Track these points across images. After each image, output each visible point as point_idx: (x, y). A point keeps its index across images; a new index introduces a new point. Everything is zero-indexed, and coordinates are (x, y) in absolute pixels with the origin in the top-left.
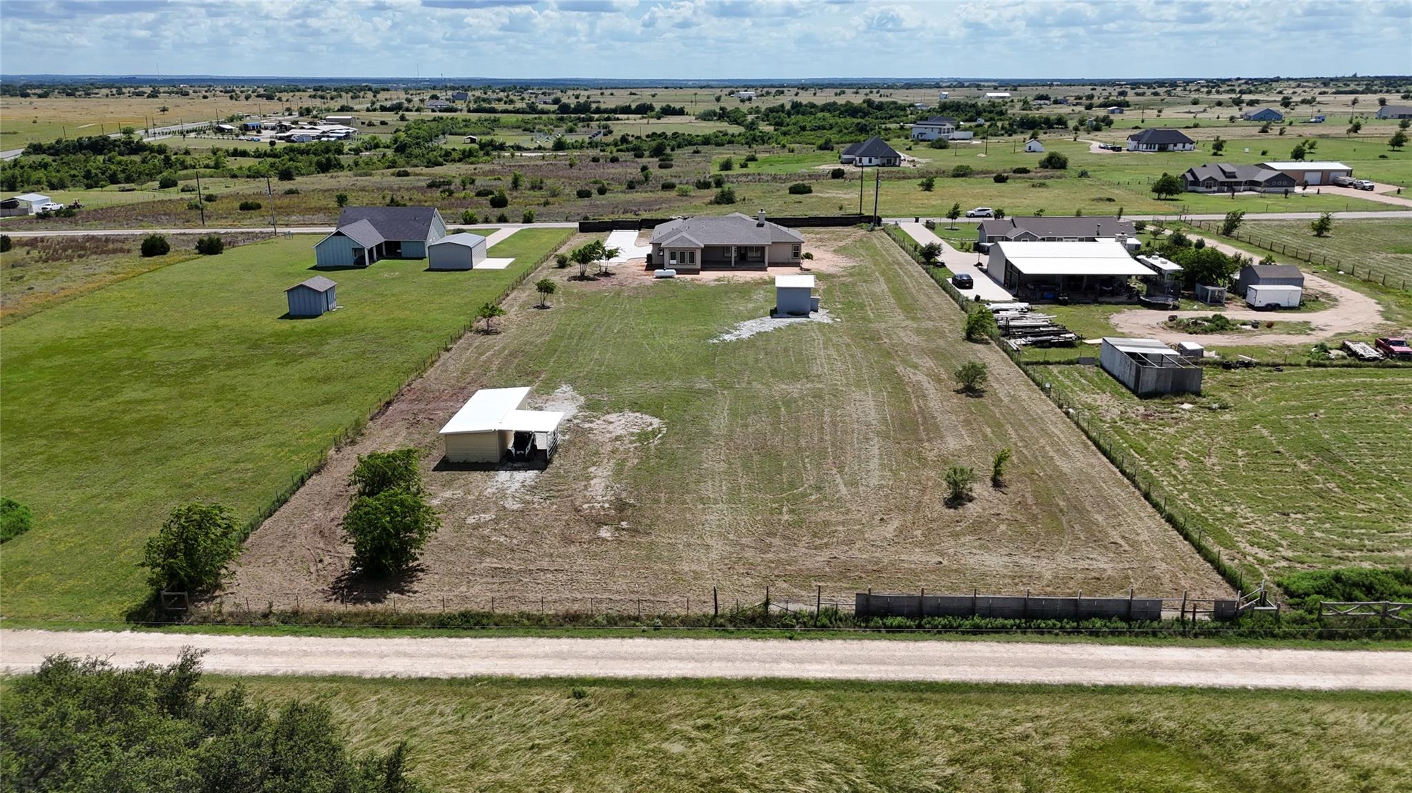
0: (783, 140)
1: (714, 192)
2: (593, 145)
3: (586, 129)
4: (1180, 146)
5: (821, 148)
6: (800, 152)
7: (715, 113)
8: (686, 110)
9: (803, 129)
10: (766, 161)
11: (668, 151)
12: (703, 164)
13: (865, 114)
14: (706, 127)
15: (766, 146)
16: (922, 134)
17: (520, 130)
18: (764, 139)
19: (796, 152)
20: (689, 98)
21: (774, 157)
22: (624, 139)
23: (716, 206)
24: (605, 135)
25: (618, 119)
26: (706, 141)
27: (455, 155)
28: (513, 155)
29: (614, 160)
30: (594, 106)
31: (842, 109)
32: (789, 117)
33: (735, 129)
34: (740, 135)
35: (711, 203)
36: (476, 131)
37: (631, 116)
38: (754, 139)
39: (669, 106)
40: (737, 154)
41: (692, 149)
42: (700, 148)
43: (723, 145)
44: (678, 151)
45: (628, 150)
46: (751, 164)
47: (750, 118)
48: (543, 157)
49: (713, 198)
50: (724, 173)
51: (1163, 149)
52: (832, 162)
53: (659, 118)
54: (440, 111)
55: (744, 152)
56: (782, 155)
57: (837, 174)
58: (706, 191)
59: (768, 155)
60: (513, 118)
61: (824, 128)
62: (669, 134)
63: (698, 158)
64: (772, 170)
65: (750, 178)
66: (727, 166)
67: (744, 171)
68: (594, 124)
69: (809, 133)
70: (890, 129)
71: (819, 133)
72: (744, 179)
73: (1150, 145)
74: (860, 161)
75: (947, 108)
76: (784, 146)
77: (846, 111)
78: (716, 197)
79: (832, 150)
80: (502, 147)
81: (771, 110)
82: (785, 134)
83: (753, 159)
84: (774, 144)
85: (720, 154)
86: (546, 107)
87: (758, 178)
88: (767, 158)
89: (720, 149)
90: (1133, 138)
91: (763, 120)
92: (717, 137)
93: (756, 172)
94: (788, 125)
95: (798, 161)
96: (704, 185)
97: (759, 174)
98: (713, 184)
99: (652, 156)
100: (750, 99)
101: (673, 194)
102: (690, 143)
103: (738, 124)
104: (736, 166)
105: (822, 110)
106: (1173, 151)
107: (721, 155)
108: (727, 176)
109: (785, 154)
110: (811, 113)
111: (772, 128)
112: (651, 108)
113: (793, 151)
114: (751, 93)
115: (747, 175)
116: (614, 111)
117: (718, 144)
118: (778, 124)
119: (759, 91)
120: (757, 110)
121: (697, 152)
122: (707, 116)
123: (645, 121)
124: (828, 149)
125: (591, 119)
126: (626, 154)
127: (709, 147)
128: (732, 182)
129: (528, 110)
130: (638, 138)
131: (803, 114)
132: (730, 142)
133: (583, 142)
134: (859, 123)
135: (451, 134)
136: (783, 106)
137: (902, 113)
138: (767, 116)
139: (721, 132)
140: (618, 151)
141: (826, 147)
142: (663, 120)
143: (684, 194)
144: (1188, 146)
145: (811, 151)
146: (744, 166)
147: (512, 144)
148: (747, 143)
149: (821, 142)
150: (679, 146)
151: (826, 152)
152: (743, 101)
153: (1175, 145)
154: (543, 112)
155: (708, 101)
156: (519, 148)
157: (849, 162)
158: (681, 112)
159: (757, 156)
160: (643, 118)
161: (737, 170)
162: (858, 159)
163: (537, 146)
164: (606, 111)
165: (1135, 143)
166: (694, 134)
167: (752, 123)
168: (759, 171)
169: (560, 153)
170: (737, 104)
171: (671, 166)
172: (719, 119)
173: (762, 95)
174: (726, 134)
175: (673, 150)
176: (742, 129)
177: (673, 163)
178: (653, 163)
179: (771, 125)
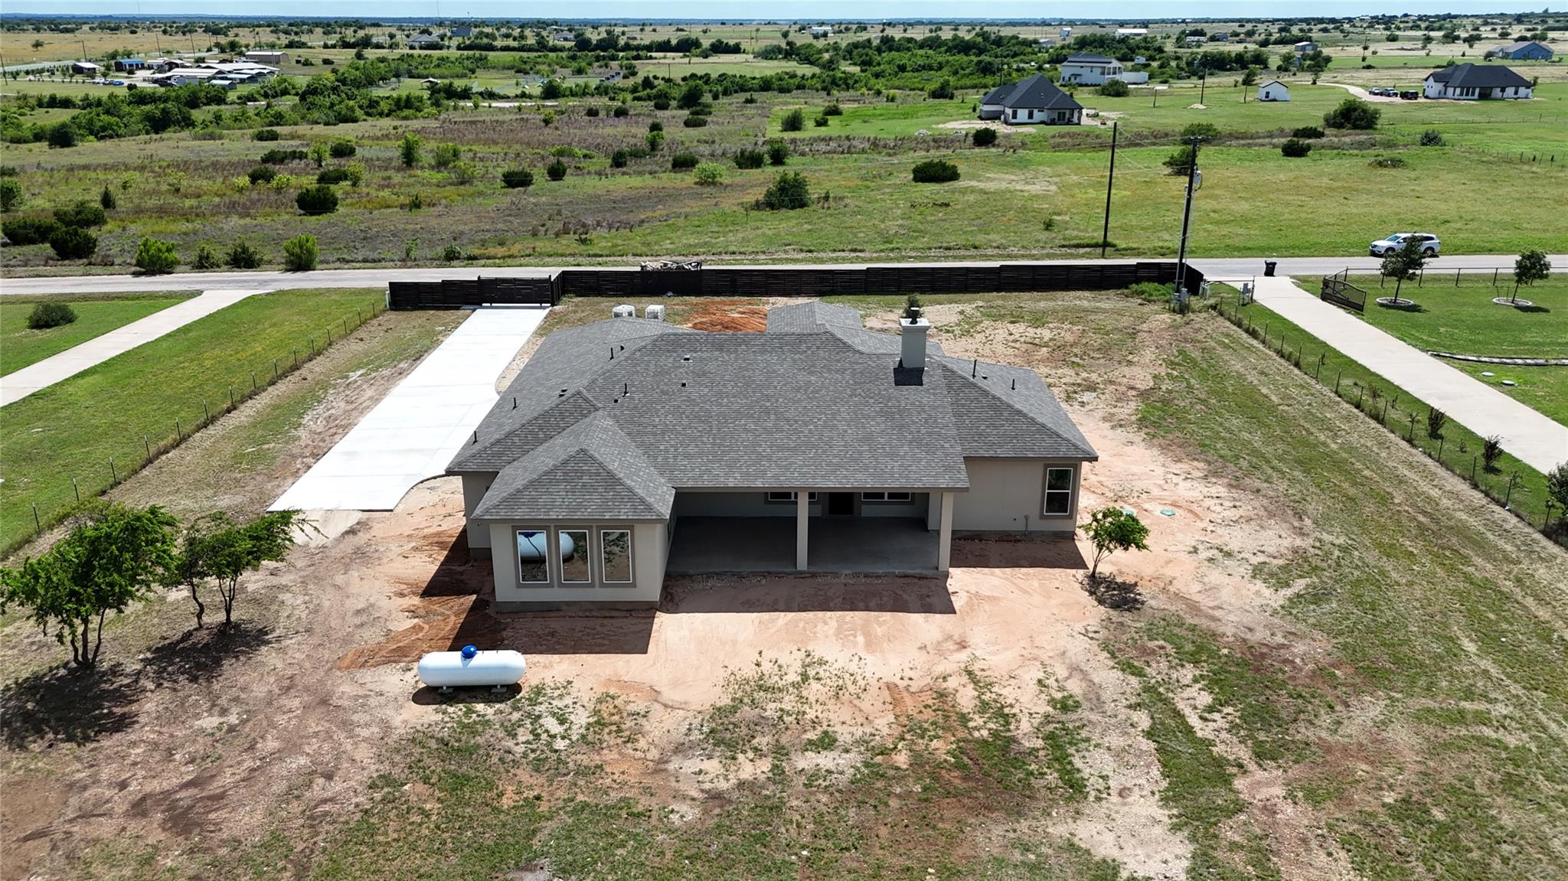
0: (879, 84)
1: (768, 175)
2: (602, 91)
3: (602, 70)
4: (1510, 91)
5: (935, 95)
6: (904, 101)
7: (779, 50)
8: (742, 47)
9: (902, 68)
10: (855, 114)
11: (707, 98)
12: (757, 120)
13: (981, 52)
14: (766, 67)
15: (851, 92)
16: (1076, 76)
17: (513, 72)
18: (847, 83)
19: (899, 101)
20: (748, 35)
21: (866, 108)
22: (647, 83)
23: (767, 214)
24: (625, 77)
25: (651, 58)
26: (766, 85)
27: (384, 106)
28: (476, 106)
29: (621, 113)
30: (622, 42)
31: (950, 44)
32: (880, 54)
33: (807, 70)
34: (814, 76)
35: (757, 206)
36: (446, 72)
37: (669, 54)
38: (834, 83)
39: (720, 42)
40: (811, 105)
41: (742, 97)
42: (756, 95)
43: (789, 91)
44: (723, 100)
45: (649, 98)
46: (833, 121)
47: (826, 56)
48: (520, 109)
49: (761, 198)
50: (789, 135)
51: (1485, 96)
52: (963, 117)
53: (706, 57)
54: (421, 48)
55: (819, 101)
56: (879, 106)
57: (984, 139)
58: (754, 172)
59: (856, 105)
60: (508, 57)
61: (931, 68)
62: (714, 76)
63: (750, 110)
64: (870, 131)
65: (833, 144)
66: (793, 123)
67: (823, 131)
68: (614, 64)
69: (909, 74)
70: (1023, 69)
71: (925, 74)
72: (823, 147)
73: (1467, 90)
74: (1015, 116)
75: (1082, 43)
76: (878, 93)
77: (955, 47)
78: (769, 194)
79: (952, 98)
80: (466, 94)
81: (856, 46)
82: (877, 76)
83: (835, 112)
84: (864, 90)
85: (786, 103)
86: (561, 43)
87: (847, 147)
88: (856, 111)
89: (785, 97)
90: (1437, 78)
91: (844, 59)
92: (781, 79)
93: (843, 134)
94: (879, 64)
95: (906, 116)
96: (749, 160)
97: (848, 138)
98: (767, 159)
99: (681, 107)
100: (825, 35)
101: (688, 178)
102: (743, 89)
103: (811, 63)
104: (809, 124)
105: (921, 47)
106: (1502, 99)
107: (785, 106)
108: (793, 141)
109: (881, 104)
110: (909, 49)
111: (858, 69)
112: (696, 44)
113: (893, 100)
114: (828, 28)
115: (827, 140)
116: (649, 48)
117: (783, 90)
118: (866, 64)
119: (836, 27)
120: (836, 47)
121: (750, 101)
122: (768, 54)
123: (686, 60)
124: (945, 97)
125: (614, 58)
126: (644, 103)
127: (769, 94)
128: (803, 154)
129: (536, 47)
130: (668, 80)
131: (898, 50)
132: (800, 87)
133: (586, 86)
134: (980, 62)
135: (412, 76)
136: (869, 41)
137: (1030, 50)
138: (850, 53)
139: (787, 73)
140: (635, 99)
141: (942, 93)
142: (710, 59)
143: (709, 181)
144: (1522, 91)
145: (921, 101)
146: (821, 123)
147: (482, 89)
148: (824, 89)
149: (934, 85)
150: (726, 93)
151: (942, 101)
152: (816, 37)
153: (1503, 90)
154: (554, 49)
155: (772, 38)
156: (491, 96)
157: (994, 117)
158: (736, 49)
159: (841, 106)
160: (685, 56)
161: (810, 131)
162: (1009, 111)
163: (519, 92)
164: (638, 48)
165: (1440, 86)
166: (748, 76)
167: (831, 61)
168: (846, 131)
169: (549, 103)
170: (810, 40)
171: (703, 123)
172: (785, 57)
173: (840, 32)
174: (793, 76)
175: (716, 97)
176: (817, 70)
177: (709, 119)
178: (673, 118)
179: (855, 64)
